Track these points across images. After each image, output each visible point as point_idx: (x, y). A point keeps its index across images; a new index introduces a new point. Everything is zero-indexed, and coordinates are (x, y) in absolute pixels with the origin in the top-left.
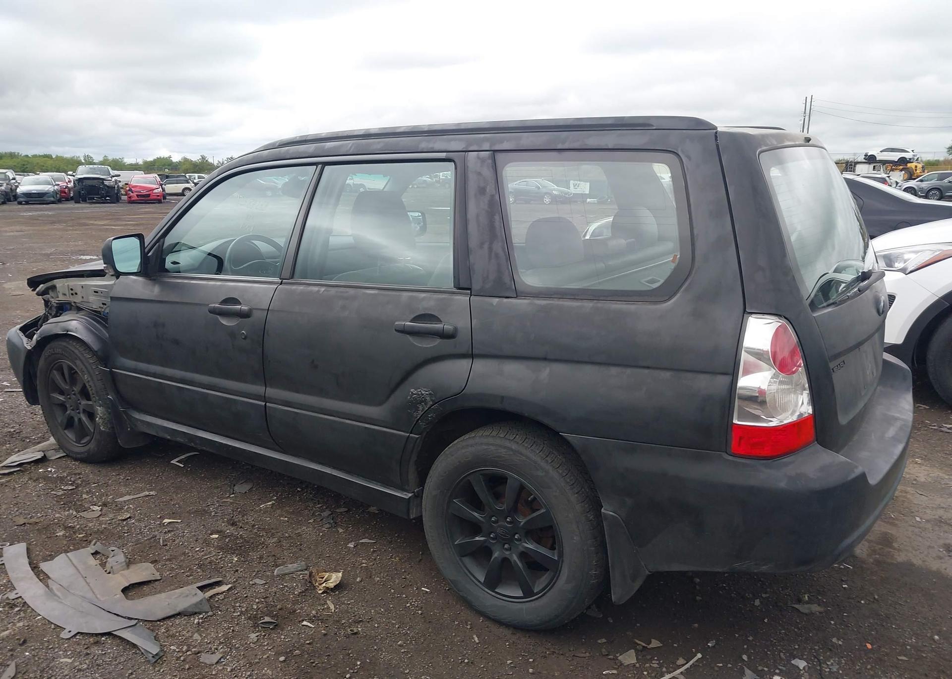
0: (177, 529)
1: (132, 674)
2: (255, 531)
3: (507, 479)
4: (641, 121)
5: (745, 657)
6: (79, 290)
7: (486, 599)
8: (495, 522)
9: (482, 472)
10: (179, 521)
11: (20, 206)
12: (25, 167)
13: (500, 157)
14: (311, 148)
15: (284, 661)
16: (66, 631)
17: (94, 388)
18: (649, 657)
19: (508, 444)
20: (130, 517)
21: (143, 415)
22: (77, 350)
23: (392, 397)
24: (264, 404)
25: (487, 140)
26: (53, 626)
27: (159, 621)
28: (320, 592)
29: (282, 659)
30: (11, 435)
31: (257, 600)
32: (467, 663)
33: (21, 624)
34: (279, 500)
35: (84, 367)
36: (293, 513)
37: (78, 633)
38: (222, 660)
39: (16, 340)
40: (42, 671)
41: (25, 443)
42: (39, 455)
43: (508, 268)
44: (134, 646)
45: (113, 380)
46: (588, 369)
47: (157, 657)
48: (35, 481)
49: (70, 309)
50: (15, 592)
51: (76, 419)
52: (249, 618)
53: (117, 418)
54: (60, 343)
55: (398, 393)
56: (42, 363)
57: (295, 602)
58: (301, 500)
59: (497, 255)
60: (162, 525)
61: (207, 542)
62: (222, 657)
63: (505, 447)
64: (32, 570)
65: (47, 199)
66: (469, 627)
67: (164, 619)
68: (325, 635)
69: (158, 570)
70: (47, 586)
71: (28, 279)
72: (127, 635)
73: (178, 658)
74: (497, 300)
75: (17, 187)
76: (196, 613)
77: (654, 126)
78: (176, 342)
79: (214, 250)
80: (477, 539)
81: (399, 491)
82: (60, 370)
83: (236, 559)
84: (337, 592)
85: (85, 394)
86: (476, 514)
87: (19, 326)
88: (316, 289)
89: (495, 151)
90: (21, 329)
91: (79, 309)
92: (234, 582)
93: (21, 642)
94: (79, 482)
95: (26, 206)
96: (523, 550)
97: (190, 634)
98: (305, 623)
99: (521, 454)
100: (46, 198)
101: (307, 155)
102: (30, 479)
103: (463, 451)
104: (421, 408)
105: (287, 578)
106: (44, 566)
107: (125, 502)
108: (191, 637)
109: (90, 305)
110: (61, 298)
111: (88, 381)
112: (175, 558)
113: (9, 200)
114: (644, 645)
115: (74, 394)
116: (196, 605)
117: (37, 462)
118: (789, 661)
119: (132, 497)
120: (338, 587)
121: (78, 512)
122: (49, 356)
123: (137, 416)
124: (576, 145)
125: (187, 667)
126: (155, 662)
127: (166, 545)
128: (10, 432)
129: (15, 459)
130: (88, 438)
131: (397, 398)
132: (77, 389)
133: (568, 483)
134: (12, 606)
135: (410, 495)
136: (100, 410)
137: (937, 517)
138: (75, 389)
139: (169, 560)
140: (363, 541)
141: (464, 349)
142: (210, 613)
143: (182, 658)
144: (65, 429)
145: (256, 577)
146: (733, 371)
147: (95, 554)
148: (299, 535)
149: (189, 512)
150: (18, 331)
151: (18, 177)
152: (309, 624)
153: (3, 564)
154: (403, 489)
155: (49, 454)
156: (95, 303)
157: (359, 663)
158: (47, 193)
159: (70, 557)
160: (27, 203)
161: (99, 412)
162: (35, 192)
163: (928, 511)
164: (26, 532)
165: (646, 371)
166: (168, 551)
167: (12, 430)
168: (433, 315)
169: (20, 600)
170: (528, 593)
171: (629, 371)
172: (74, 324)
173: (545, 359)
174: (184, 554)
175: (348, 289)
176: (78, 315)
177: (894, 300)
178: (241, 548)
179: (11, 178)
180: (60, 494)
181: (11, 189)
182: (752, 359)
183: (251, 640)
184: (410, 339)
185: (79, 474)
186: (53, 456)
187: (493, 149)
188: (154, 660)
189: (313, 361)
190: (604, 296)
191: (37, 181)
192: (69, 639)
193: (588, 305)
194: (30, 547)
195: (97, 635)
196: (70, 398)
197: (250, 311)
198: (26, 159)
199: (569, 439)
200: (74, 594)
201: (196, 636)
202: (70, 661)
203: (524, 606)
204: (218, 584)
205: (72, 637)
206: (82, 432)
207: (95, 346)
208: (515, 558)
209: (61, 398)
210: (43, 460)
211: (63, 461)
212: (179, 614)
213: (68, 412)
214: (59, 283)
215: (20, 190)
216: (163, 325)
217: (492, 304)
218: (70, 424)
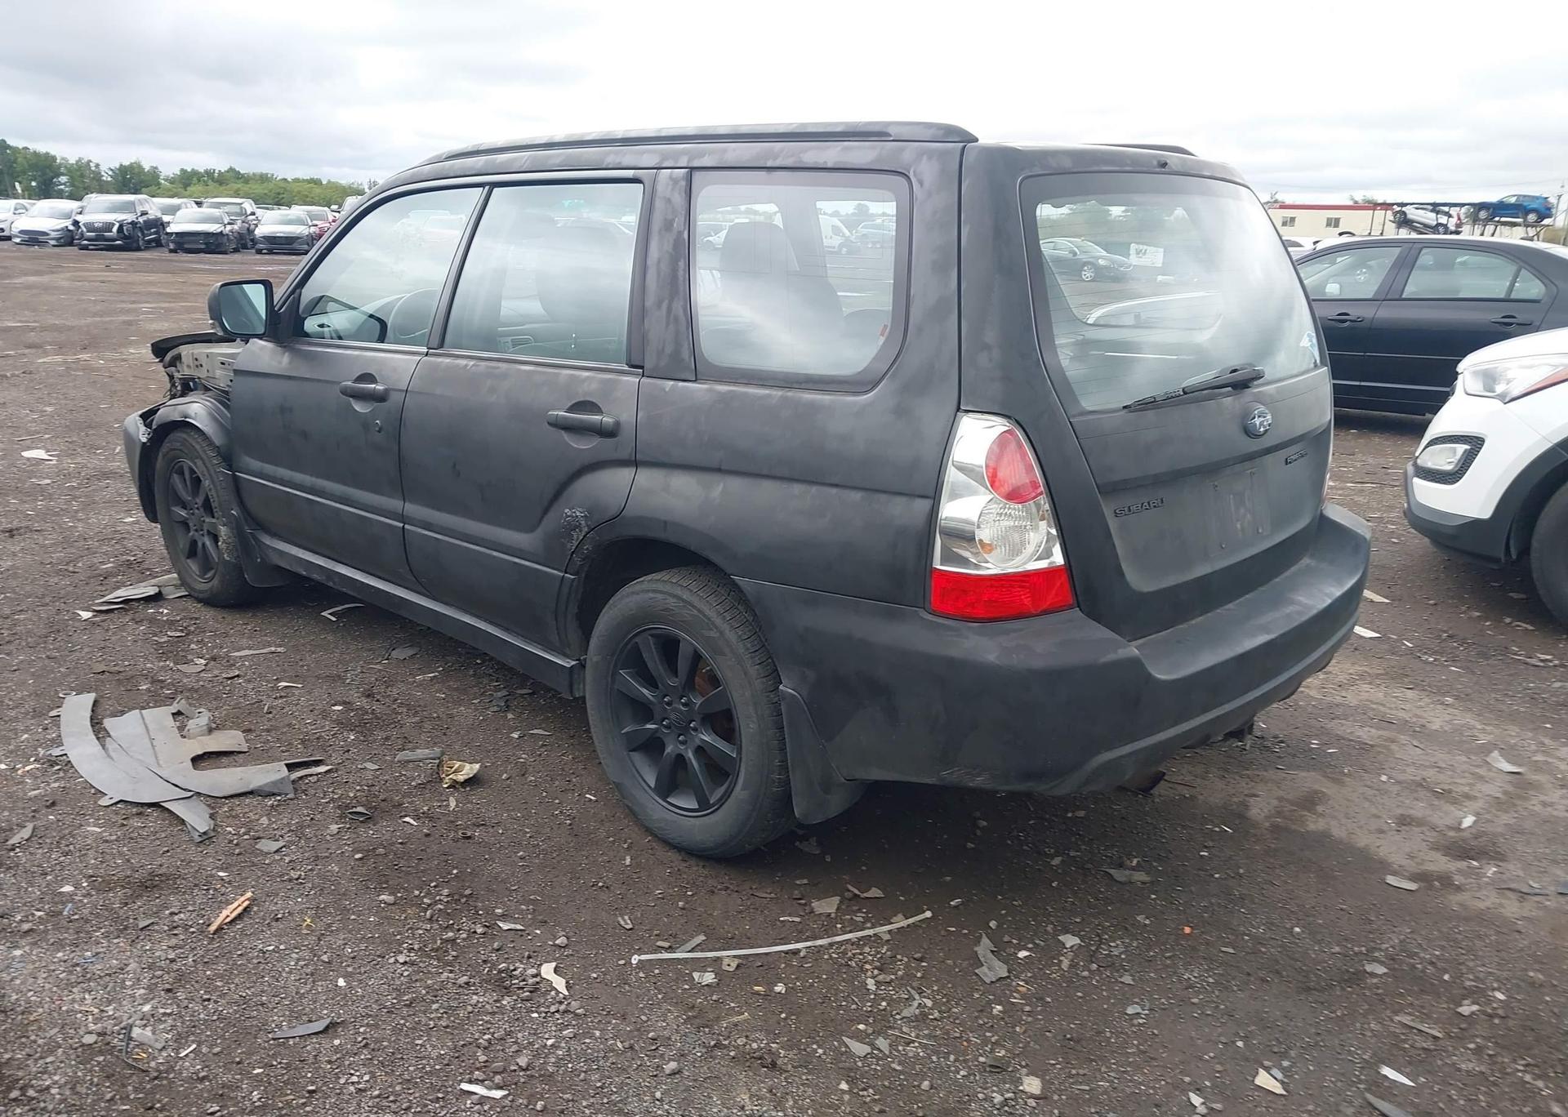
0: (293, 694)
1: (168, 851)
2: (395, 706)
3: (679, 641)
4: (877, 129)
5: (993, 924)
6: (203, 361)
7: (657, 810)
8: (669, 704)
9: (654, 632)
10: (300, 686)
11: (258, 257)
12: (281, 196)
13: (697, 176)
14: (478, 162)
15: (361, 859)
16: (107, 797)
17: (216, 499)
18: (855, 908)
19: (678, 591)
20: (238, 676)
21: (276, 541)
22: (198, 445)
23: (545, 521)
24: (402, 525)
25: (683, 152)
26: (93, 791)
27: (225, 798)
28: (445, 786)
29: (358, 856)
30: (129, 564)
31: (358, 788)
32: (600, 887)
33: (56, 785)
34: (446, 673)
35: (205, 469)
36: (456, 689)
37: (121, 801)
38: (284, 849)
39: (132, 430)
40: (61, 838)
41: (144, 574)
42: (152, 591)
43: (688, 337)
44: (183, 822)
45: (237, 485)
46: (768, 486)
47: (205, 837)
48: (137, 623)
49: (196, 389)
50: (61, 748)
51: (200, 544)
52: (339, 807)
53: (245, 545)
54: (179, 434)
55: (551, 515)
56: (160, 464)
57: (405, 795)
58: (474, 675)
59: (676, 319)
60: (275, 688)
61: (325, 714)
62: (284, 846)
63: (675, 596)
64: (92, 726)
65: (298, 247)
66: (625, 846)
67: (232, 796)
68: (427, 835)
69: (247, 741)
70: (103, 746)
71: (152, 345)
72: (176, 808)
73: (231, 842)
74: (672, 383)
75: (256, 225)
76: (274, 794)
77: (890, 136)
78: (305, 435)
79: (378, 310)
80: (648, 726)
81: (560, 656)
82: (181, 473)
83: (353, 737)
84: (468, 789)
85: (208, 507)
86: (645, 691)
87: (140, 412)
88: (463, 362)
89: (692, 169)
90: (141, 416)
91: (207, 389)
92: (339, 764)
93: (48, 804)
94: (192, 629)
95: (267, 257)
96: (700, 744)
97: (257, 816)
98: (407, 819)
99: (693, 606)
100: (296, 246)
101: (473, 172)
102: (133, 619)
103: (627, 600)
104: (575, 537)
105: (411, 765)
106: (108, 723)
107: (241, 657)
108: (258, 820)
109: (217, 382)
110: (187, 372)
111: (210, 490)
112: (276, 728)
113: (245, 247)
114: (857, 892)
115: (198, 508)
116: (274, 783)
117: (148, 600)
118: (1055, 935)
119: (251, 652)
120: (471, 782)
121: (176, 663)
122: (168, 452)
123: (268, 540)
124: (789, 162)
125: (237, 851)
126: (201, 842)
127: (270, 713)
128: (128, 560)
129: (123, 593)
130: (212, 572)
131: (550, 522)
132: (200, 500)
133: (748, 649)
134: (53, 764)
135: (574, 663)
136: (223, 531)
137: (1418, 778)
138: (198, 501)
139: (268, 731)
140: (535, 731)
141: (624, 454)
142: (291, 796)
143: (235, 842)
144: (188, 558)
145: (370, 760)
146: (934, 496)
147: (178, 713)
148: (451, 716)
149: (318, 677)
150: (138, 418)
151: (259, 212)
152: (412, 821)
153: (59, 716)
154: (566, 656)
155: (165, 591)
156: (222, 378)
157: (455, 871)
158: (298, 238)
159: (144, 715)
160: (271, 252)
161: (223, 533)
162: (282, 235)
163: (1410, 770)
164: (103, 682)
165: (834, 491)
166: (269, 720)
167: (133, 558)
168: (593, 403)
169: (65, 757)
170: (704, 804)
171: (814, 489)
172: (197, 409)
173: (719, 470)
174: (289, 725)
175: (500, 364)
176: (203, 397)
177: (1482, 445)
178: (363, 725)
179: (249, 213)
180: (163, 640)
181: (248, 229)
182: (961, 477)
183: (329, 832)
184: (566, 437)
185: (196, 619)
186: (172, 593)
187: (690, 165)
188: (200, 839)
189: (455, 465)
190: (797, 382)
191: (285, 218)
192: (108, 806)
193: (778, 393)
194: (102, 700)
195: (143, 805)
196: (193, 514)
197: (387, 391)
198: (282, 184)
199: (740, 583)
200: (131, 757)
201: (264, 820)
202: (99, 830)
203: (697, 822)
204: (317, 763)
205: (112, 805)
206: (207, 565)
207: (218, 441)
208: (690, 755)
209: (183, 513)
210: (157, 598)
211: (183, 602)
212: (251, 793)
213: (191, 534)
214: (185, 351)
215: (260, 231)
216: (291, 410)
217: (664, 389)
218: (193, 551)
